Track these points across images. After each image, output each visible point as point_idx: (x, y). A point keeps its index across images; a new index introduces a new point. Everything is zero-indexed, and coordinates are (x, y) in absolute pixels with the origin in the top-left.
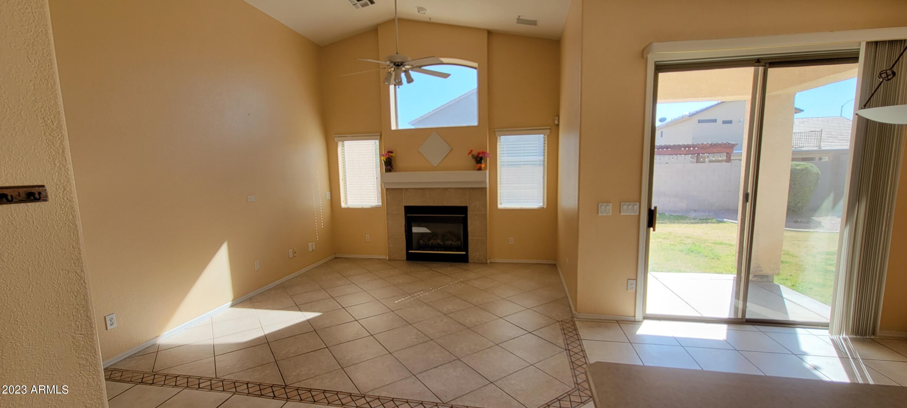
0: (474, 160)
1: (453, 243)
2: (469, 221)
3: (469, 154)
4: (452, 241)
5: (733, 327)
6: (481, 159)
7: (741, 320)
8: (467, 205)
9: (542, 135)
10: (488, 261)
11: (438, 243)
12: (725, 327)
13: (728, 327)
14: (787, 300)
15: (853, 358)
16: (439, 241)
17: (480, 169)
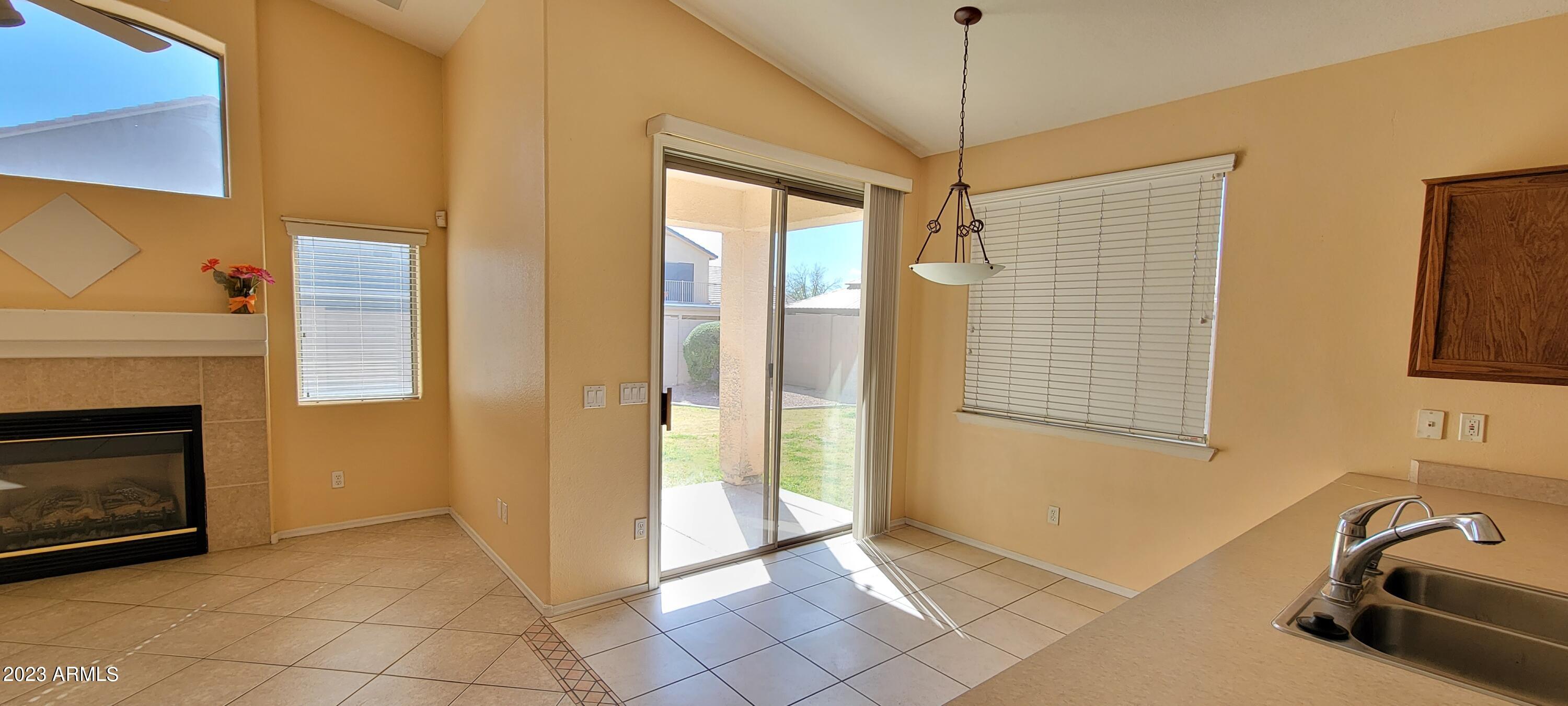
0: (222, 286)
1: (143, 509)
2: (207, 445)
3: (205, 268)
4: (142, 504)
5: (768, 559)
6: (247, 285)
7: (772, 547)
8: (202, 403)
9: (406, 248)
10: (274, 539)
11: (87, 518)
12: (759, 563)
13: (764, 562)
14: (790, 505)
15: (886, 563)
16: (87, 511)
17: (244, 310)
